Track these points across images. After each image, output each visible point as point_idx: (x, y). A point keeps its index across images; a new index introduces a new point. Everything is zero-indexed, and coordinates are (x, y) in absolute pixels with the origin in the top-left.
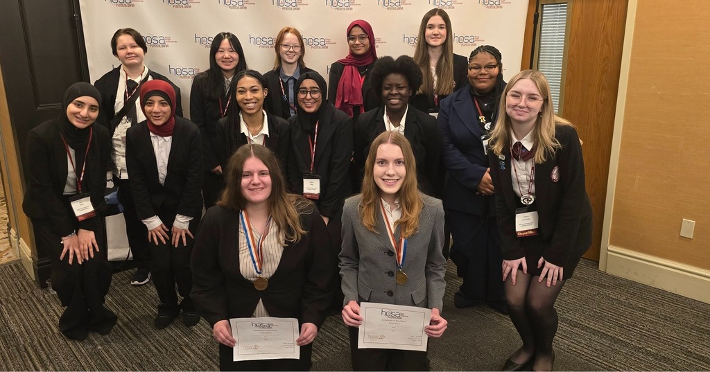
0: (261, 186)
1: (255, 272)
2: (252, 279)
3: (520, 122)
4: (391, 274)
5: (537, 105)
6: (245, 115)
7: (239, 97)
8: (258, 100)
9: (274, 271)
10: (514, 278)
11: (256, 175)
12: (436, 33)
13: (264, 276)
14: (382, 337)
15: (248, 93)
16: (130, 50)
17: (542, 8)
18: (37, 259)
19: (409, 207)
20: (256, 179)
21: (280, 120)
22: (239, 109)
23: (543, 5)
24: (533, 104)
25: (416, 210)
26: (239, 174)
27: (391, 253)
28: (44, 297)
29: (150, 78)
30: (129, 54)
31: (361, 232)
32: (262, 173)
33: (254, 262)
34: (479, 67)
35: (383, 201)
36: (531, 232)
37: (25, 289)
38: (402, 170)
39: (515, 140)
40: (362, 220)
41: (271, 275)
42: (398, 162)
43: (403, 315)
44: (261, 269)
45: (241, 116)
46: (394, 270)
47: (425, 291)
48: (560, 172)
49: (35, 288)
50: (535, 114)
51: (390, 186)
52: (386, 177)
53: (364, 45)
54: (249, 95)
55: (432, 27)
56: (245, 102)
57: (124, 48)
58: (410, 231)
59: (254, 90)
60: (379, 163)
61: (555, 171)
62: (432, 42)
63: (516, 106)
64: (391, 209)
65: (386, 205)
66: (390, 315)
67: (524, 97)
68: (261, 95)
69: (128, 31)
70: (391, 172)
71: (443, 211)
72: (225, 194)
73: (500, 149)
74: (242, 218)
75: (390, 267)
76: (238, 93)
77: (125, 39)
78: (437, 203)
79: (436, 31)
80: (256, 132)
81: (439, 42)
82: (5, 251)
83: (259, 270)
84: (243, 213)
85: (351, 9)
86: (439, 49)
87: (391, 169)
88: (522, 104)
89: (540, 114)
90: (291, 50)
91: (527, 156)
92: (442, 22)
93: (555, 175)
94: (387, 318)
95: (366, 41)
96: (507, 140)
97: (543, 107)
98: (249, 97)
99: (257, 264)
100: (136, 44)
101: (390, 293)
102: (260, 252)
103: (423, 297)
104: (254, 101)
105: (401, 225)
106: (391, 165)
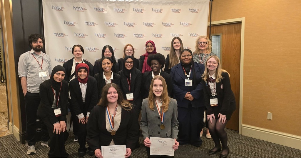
0: (114, 97)
1: (111, 129)
2: (110, 132)
3: (211, 70)
4: (159, 125)
5: (216, 65)
6: (105, 72)
7: (103, 66)
8: (110, 67)
9: (118, 128)
10: (211, 121)
11: (113, 93)
12: (177, 45)
13: (114, 130)
14: (158, 150)
15: (106, 64)
16: (78, 52)
17: (212, 37)
18: (21, 132)
19: (165, 101)
20: (113, 94)
21: (118, 75)
22: (103, 70)
23: (212, 36)
24: (215, 65)
25: (167, 102)
26: (106, 93)
27: (159, 118)
28: (24, 147)
29: (84, 62)
30: (78, 53)
31: (149, 111)
32: (115, 93)
33: (111, 125)
34: (185, 56)
35: (156, 100)
36: (215, 105)
37: (16, 144)
38: (162, 88)
39: (210, 76)
40: (149, 107)
41: (117, 130)
42: (161, 85)
43: (165, 142)
44: (113, 127)
45: (103, 73)
46: (160, 124)
47: (171, 132)
48: (223, 86)
49: (20, 144)
50: (216, 68)
51: (158, 94)
52: (157, 91)
53: (152, 49)
54: (107, 65)
55: (175, 43)
56: (105, 68)
57: (76, 51)
58: (165, 110)
59: (108, 64)
60: (154, 86)
61: (222, 86)
62: (176, 48)
63: (210, 65)
64: (159, 103)
65: (157, 101)
66: (161, 142)
67: (212, 63)
68: (111, 65)
69: (78, 46)
70: (158, 89)
71: (177, 103)
72: (101, 101)
73: (206, 79)
74: (107, 109)
75: (159, 123)
76: (102, 65)
77: (77, 48)
78: (175, 101)
79: (177, 44)
80: (109, 79)
81: (179, 48)
82: (6, 131)
83: (113, 128)
84: (107, 107)
85: (143, 38)
86: (178, 51)
87: (158, 88)
88: (212, 65)
89: (217, 68)
90: (129, 52)
91: (213, 81)
92: (179, 41)
93: (222, 87)
94: (160, 143)
95: (153, 48)
96: (208, 76)
97: (218, 66)
98: (107, 66)
99: (112, 126)
100: (81, 50)
101: (159, 133)
102: (113, 121)
103: (170, 134)
104: (108, 67)
105: (163, 108)
106: (158, 86)
